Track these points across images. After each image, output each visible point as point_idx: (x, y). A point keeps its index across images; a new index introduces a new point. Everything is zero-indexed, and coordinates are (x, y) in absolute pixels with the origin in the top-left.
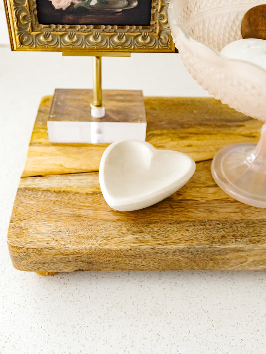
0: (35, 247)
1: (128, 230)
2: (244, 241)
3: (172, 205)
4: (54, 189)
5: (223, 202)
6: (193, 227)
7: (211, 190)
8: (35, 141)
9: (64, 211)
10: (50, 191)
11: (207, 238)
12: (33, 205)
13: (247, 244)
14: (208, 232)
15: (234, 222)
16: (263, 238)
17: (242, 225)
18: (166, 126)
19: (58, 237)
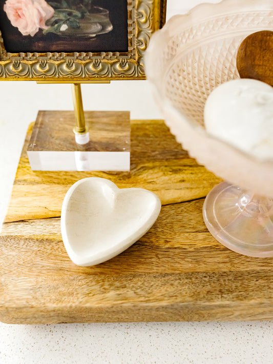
0: (14, 306)
1: (111, 285)
2: (231, 296)
3: (158, 254)
4: (36, 237)
5: (213, 250)
6: (178, 281)
7: (201, 236)
8: (20, 178)
9: (45, 263)
10: (32, 239)
11: (192, 294)
12: (14, 256)
13: (233, 301)
14: (194, 287)
15: (223, 275)
16: (251, 293)
17: (230, 278)
18: (159, 156)
19: (38, 294)
